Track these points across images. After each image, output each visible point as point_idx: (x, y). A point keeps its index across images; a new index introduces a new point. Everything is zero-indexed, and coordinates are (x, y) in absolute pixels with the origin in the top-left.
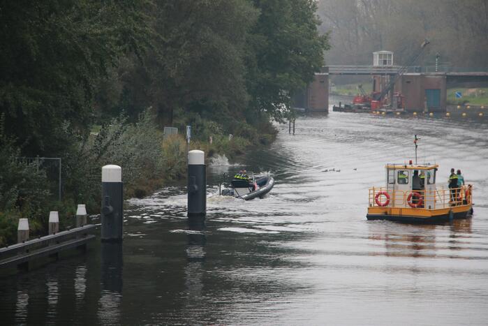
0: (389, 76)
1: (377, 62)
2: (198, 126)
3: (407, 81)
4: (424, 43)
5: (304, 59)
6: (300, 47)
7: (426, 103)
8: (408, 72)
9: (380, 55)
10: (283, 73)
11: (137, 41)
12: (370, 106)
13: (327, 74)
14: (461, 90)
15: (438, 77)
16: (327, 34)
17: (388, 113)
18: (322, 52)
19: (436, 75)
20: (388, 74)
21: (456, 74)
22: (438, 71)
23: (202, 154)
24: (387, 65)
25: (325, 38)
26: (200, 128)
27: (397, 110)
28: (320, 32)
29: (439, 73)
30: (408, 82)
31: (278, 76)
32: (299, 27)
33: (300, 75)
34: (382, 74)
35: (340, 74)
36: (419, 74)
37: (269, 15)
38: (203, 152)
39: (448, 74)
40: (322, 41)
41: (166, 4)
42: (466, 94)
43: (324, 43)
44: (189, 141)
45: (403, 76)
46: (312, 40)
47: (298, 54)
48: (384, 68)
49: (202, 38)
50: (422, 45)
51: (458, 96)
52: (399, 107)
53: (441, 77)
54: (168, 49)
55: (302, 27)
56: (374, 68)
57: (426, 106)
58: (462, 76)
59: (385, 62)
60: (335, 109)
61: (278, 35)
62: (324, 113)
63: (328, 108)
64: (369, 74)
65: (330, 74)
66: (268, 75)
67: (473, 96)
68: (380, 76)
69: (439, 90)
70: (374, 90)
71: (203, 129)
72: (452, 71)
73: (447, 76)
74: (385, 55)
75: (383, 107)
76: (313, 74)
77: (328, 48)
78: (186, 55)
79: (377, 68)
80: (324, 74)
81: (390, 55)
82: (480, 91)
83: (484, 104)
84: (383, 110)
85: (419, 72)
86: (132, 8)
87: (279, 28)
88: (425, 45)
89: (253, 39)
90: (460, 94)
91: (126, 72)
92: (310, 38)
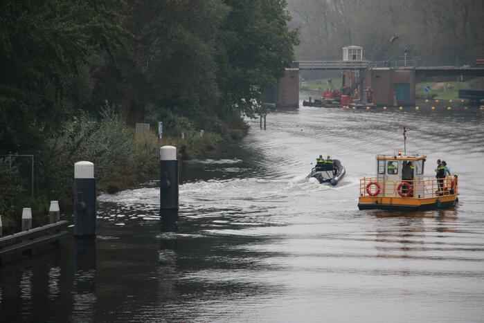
0: (358, 71)
1: (346, 58)
2: (170, 122)
3: (377, 75)
4: (393, 38)
5: (274, 54)
6: (271, 42)
7: (395, 97)
8: (377, 67)
9: (350, 50)
10: (254, 68)
11: (108, 38)
12: (340, 101)
13: (298, 69)
14: (430, 84)
15: (407, 71)
16: (297, 29)
17: (359, 108)
18: (291, 48)
19: (405, 70)
20: (357, 69)
21: (425, 68)
22: (407, 65)
23: (174, 149)
24: (357, 60)
25: (294, 34)
26: (171, 124)
27: (367, 104)
28: (290, 27)
29: (408, 68)
30: (378, 77)
31: (249, 72)
32: (269, 23)
33: (270, 71)
34: (352, 69)
35: (311, 69)
36: (388, 69)
37: (240, 11)
39: (416, 68)
40: (292, 37)
42: (435, 88)
43: (294, 38)
44: (161, 137)
45: (372, 71)
46: (282, 36)
47: (269, 50)
48: (354, 62)
49: (173, 34)
50: (391, 40)
51: (426, 90)
52: (369, 102)
53: (410, 71)
54: (139, 46)
55: (272, 22)
56: (343, 63)
57: (395, 100)
58: (431, 70)
59: (354, 57)
60: (305, 104)
61: (249, 31)
62: (294, 107)
63: (298, 103)
64: (339, 69)
65: (300, 69)
67: (441, 90)
68: (350, 71)
69: (408, 84)
70: (343, 85)
71: (174, 125)
72: (420, 65)
73: (416, 70)
74: (355, 50)
75: (353, 102)
76: (284, 70)
77: (298, 43)
78: (157, 52)
79: (347, 63)
80: (295, 69)
81: (359, 50)
82: (449, 85)
83: (453, 97)
84: (353, 104)
85: (388, 67)
86: (103, 5)
87: (249, 24)
88: (394, 40)
89: (224, 35)
90: (429, 88)
91: (98, 69)
92: (280, 34)
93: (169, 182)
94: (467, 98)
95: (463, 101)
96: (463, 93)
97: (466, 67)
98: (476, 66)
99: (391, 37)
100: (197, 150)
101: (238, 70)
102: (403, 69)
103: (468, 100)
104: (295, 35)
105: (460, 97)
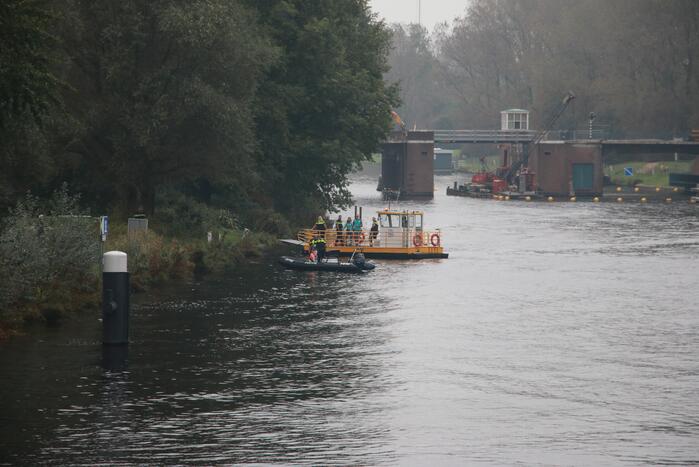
0: (521, 145)
1: (505, 127)
2: (192, 217)
3: (546, 151)
4: (567, 98)
5: (361, 120)
6: (356, 103)
7: (571, 183)
8: (549, 139)
9: (511, 115)
10: (332, 139)
11: (33, 92)
12: (490, 188)
13: (432, 142)
14: (631, 165)
15: (589, 146)
16: (397, 85)
17: (512, 198)
18: (389, 111)
19: (588, 144)
20: (520, 142)
21: (616, 141)
22: (594, 137)
23: (123, 256)
24: (520, 130)
25: (393, 90)
26: (196, 219)
27: (526, 193)
28: (388, 79)
29: (592, 141)
30: (546, 153)
31: (324, 144)
32: (354, 75)
33: (356, 144)
34: (513, 142)
35: (451, 142)
36: (562, 142)
37: (312, 57)
38: (125, 254)
39: (604, 142)
40: (389, 95)
41: (134, 42)
42: (641, 171)
43: (392, 98)
44: (104, 239)
45: (539, 144)
46: (374, 94)
47: (356, 113)
48: (514, 133)
49: (187, 91)
50: (565, 101)
51: (628, 174)
52: (528, 189)
53: (593, 146)
54: (136, 106)
55: (358, 74)
56: (503, 133)
57: (571, 188)
58: (625, 145)
59: (517, 125)
60: (450, 192)
61: (325, 86)
62: (427, 196)
63: (432, 190)
64: (492, 142)
65: (436, 142)
66: (310, 142)
67: (649, 173)
68: (510, 145)
69: (592, 164)
70: (505, 165)
71: (199, 221)
72: (609, 138)
73: (604, 145)
74: (518, 115)
75: (508, 189)
77: (398, 104)
78: (162, 114)
79: (507, 133)
80: (428, 142)
81: (524, 115)
82: (662, 166)
83: (660, 184)
84: (507, 193)
85: (563, 139)
86: (27, 46)
87: (325, 77)
88: (568, 101)
89: (284, 91)
90: (630, 170)
91: (75, 140)
92: (371, 91)
93: (114, 305)
94: (681, 185)
95: (676, 189)
96: (675, 179)
97: (677, 141)
98: (691, 139)
99: (565, 96)
100: (225, 258)
101: (309, 142)
102: (586, 142)
103: (682, 188)
104: (394, 92)
105: (671, 184)
